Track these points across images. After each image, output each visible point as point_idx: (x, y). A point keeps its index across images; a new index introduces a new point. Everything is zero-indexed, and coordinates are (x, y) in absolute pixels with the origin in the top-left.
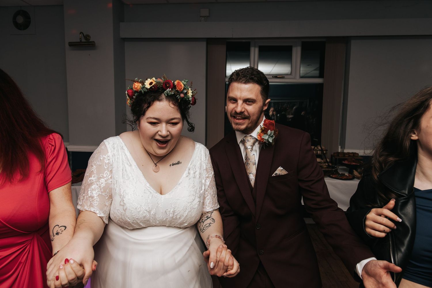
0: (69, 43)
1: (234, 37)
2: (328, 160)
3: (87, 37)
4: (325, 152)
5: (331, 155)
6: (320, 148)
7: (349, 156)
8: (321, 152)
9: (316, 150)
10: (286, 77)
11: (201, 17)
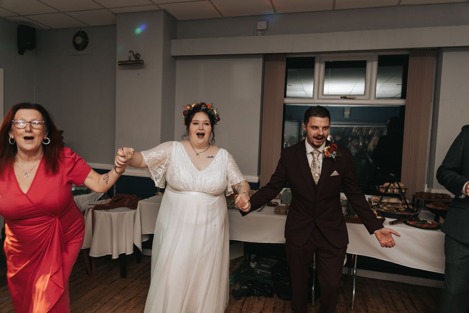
0: (119, 62)
1: (294, 52)
2: (408, 201)
3: (137, 56)
4: (403, 191)
5: (413, 195)
6: (397, 185)
7: (437, 197)
8: (399, 190)
9: (392, 188)
10: (357, 98)
11: (257, 30)
